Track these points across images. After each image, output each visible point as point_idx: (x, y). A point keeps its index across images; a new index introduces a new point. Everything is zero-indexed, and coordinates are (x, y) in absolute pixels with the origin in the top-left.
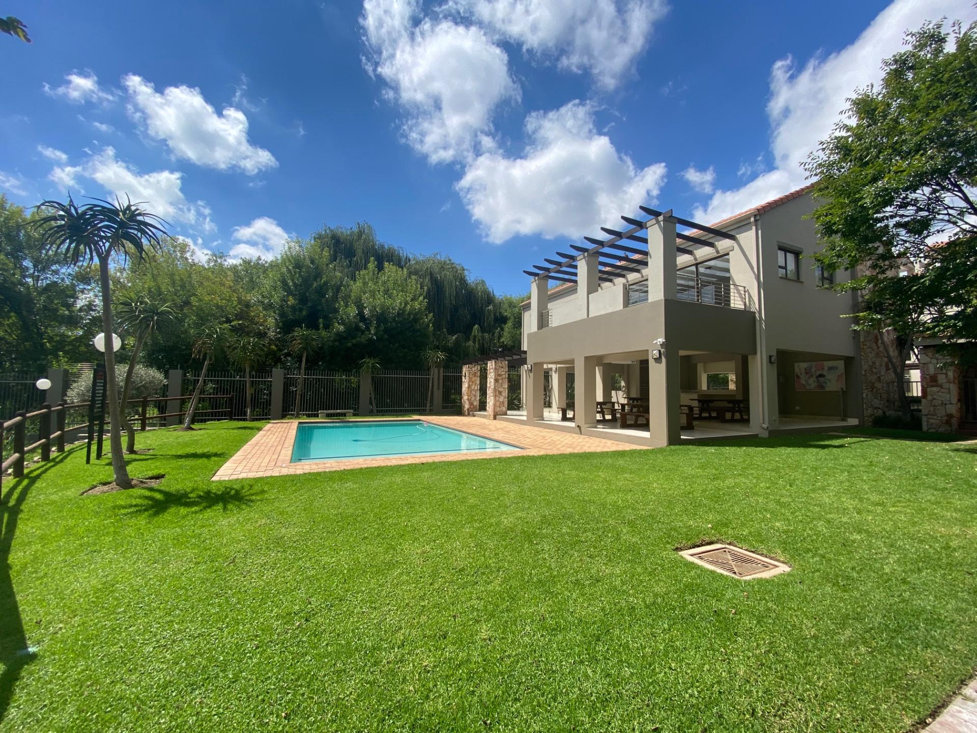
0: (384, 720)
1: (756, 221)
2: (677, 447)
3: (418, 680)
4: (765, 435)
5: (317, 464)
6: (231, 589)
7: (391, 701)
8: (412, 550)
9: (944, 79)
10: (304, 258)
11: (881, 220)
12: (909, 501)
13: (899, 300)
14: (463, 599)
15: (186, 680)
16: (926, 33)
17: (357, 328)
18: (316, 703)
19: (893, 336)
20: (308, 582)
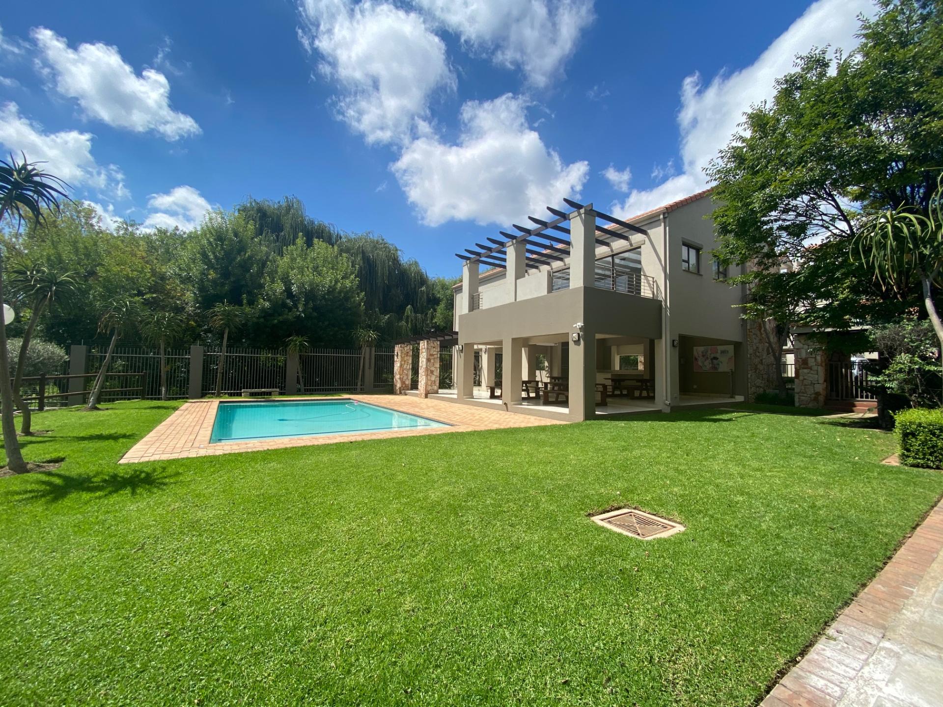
0: (303, 698)
1: (664, 218)
2: (592, 421)
3: (340, 656)
4: (667, 410)
5: (238, 445)
6: (139, 577)
7: (311, 678)
8: (338, 528)
9: (826, 100)
10: (227, 230)
11: (766, 223)
12: (783, 466)
13: (779, 294)
14: (388, 573)
15: (88, 672)
16: (813, 57)
17: (284, 305)
18: (231, 688)
19: (773, 324)
20: (226, 565)
